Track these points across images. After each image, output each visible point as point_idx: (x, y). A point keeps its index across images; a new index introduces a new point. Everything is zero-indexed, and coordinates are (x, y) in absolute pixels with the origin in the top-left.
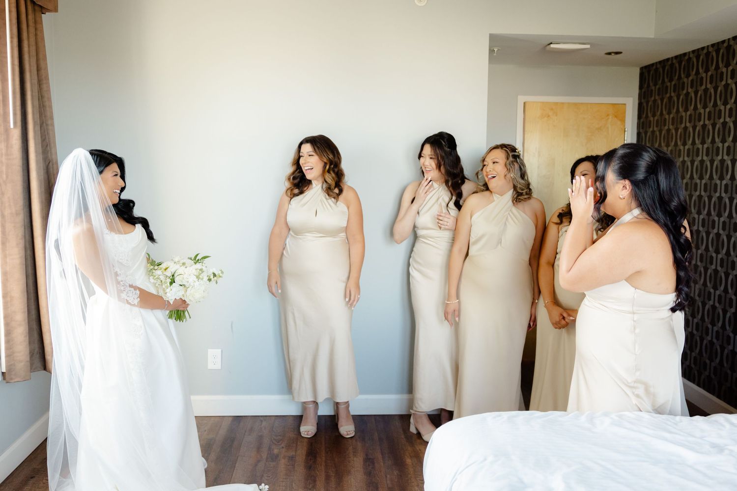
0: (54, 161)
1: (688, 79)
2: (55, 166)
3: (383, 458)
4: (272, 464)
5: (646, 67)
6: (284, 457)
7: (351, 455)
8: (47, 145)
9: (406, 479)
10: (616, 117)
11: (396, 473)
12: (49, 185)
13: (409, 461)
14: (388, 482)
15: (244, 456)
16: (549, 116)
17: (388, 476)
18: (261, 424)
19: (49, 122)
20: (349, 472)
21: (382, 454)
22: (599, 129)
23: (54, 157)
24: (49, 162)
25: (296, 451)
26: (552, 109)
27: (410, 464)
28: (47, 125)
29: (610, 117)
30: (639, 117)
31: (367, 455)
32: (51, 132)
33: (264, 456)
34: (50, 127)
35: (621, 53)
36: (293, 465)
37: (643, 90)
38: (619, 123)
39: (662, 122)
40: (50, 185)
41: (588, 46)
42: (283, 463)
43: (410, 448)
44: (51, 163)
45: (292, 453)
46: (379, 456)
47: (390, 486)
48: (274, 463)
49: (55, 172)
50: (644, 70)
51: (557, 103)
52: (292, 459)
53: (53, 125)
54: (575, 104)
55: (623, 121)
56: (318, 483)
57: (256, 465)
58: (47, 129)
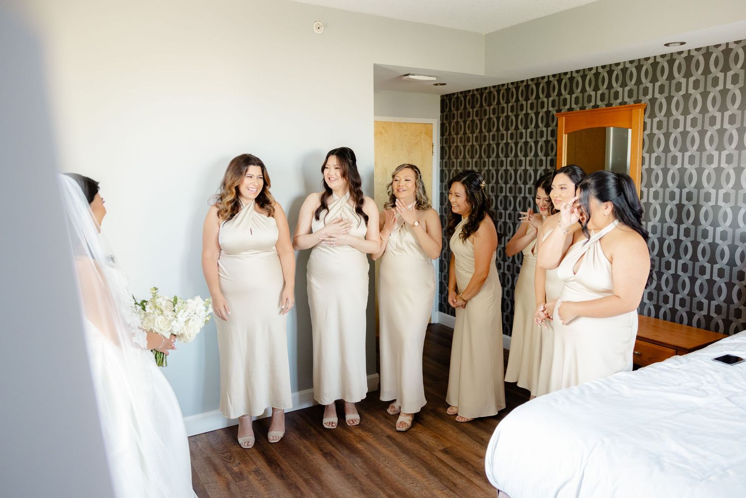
1: (490, 107)
3: (337, 449)
4: (244, 483)
5: (446, 95)
6: (249, 473)
7: (308, 454)
9: (372, 463)
10: (426, 134)
11: (359, 460)
13: (359, 446)
14: (359, 469)
15: (208, 483)
16: (381, 133)
17: (355, 465)
18: (198, 446)
20: (320, 471)
21: (334, 447)
22: (416, 144)
25: (255, 464)
26: (384, 128)
27: (363, 448)
29: (423, 134)
30: (442, 134)
31: (321, 450)
33: (229, 476)
35: (446, 84)
36: (264, 479)
37: (445, 114)
38: (429, 139)
39: (465, 140)
41: (435, 79)
42: (252, 478)
43: (351, 435)
45: (254, 467)
46: (333, 449)
47: (365, 473)
48: (246, 482)
50: (445, 98)
51: (387, 122)
52: (257, 472)
54: (399, 123)
55: (431, 137)
56: (302, 489)
57: (229, 489)
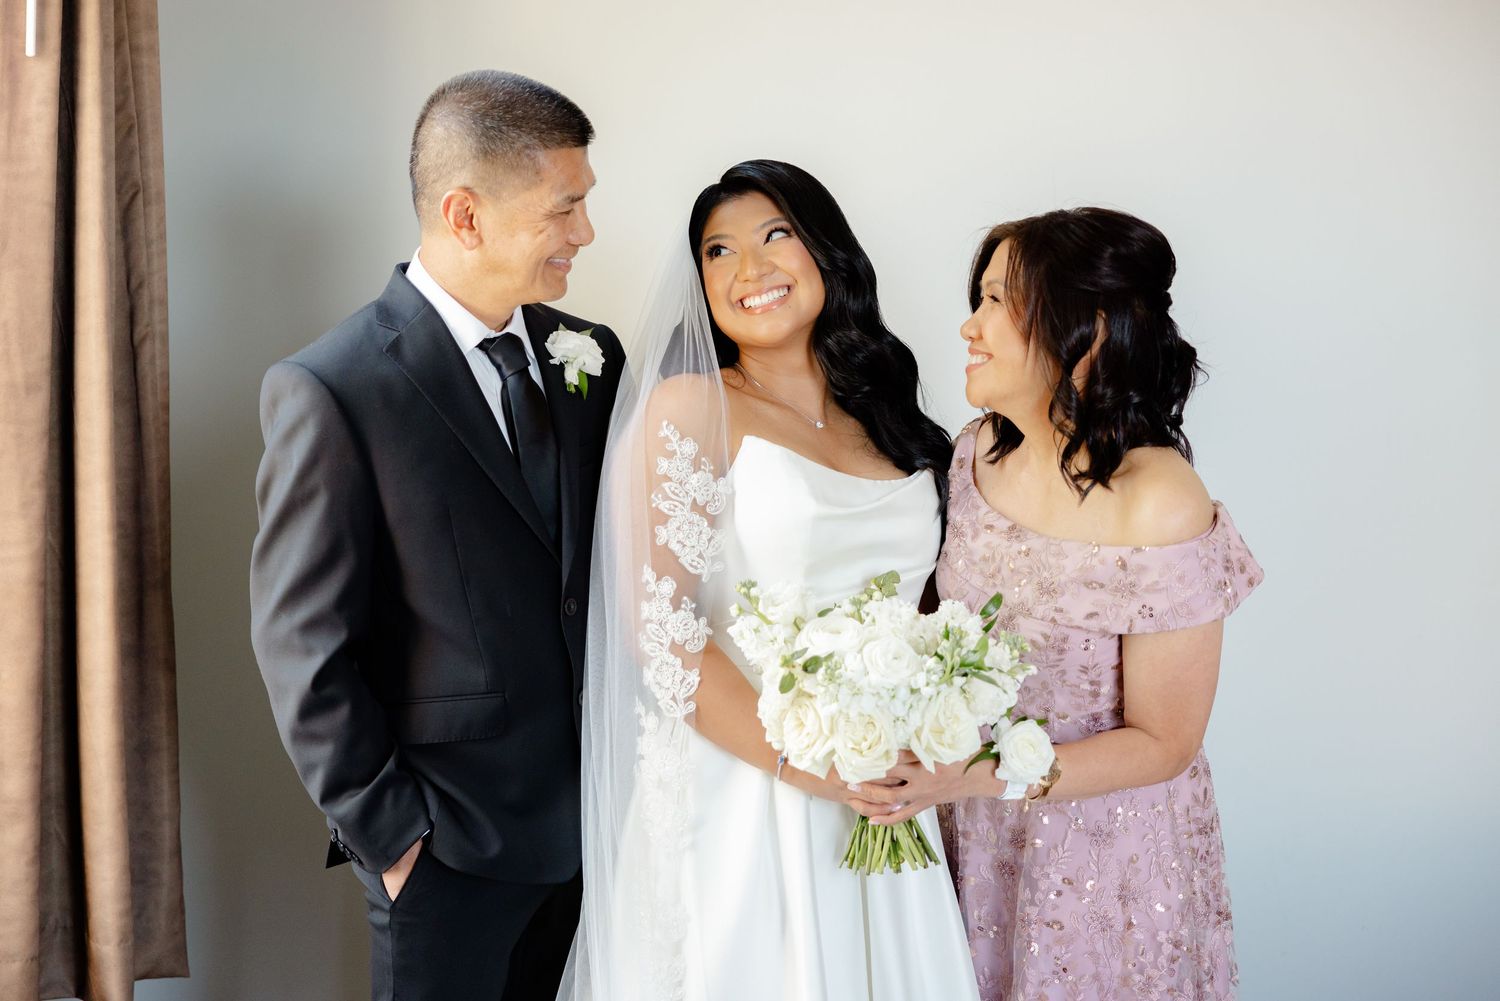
0: (153, 191)
2: (154, 209)
8: (131, 128)
12: (128, 284)
19: (143, 39)
23: (152, 173)
24: (135, 194)
28: (134, 49)
32: (146, 78)
34: (145, 60)
40: (134, 283)
44: (141, 195)
49: (154, 234)
53: (154, 50)
58: (133, 67)
